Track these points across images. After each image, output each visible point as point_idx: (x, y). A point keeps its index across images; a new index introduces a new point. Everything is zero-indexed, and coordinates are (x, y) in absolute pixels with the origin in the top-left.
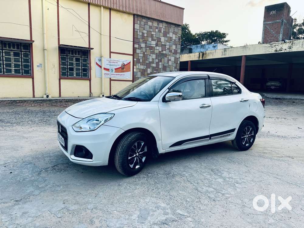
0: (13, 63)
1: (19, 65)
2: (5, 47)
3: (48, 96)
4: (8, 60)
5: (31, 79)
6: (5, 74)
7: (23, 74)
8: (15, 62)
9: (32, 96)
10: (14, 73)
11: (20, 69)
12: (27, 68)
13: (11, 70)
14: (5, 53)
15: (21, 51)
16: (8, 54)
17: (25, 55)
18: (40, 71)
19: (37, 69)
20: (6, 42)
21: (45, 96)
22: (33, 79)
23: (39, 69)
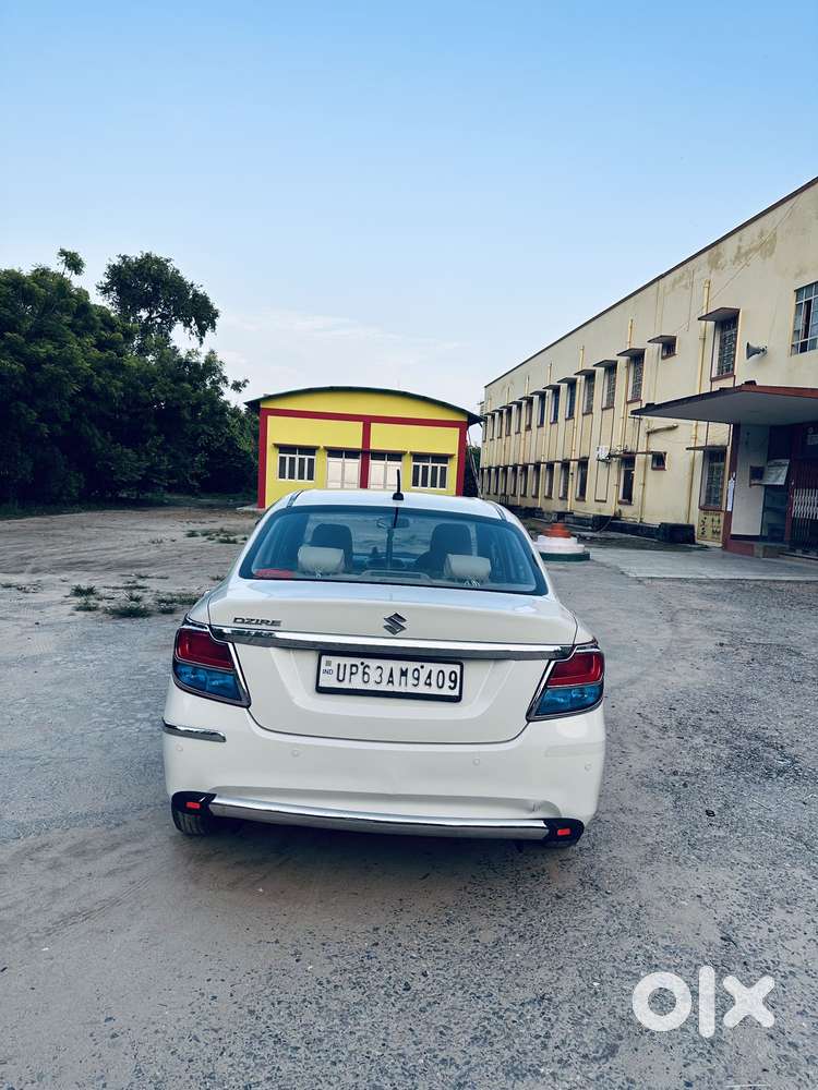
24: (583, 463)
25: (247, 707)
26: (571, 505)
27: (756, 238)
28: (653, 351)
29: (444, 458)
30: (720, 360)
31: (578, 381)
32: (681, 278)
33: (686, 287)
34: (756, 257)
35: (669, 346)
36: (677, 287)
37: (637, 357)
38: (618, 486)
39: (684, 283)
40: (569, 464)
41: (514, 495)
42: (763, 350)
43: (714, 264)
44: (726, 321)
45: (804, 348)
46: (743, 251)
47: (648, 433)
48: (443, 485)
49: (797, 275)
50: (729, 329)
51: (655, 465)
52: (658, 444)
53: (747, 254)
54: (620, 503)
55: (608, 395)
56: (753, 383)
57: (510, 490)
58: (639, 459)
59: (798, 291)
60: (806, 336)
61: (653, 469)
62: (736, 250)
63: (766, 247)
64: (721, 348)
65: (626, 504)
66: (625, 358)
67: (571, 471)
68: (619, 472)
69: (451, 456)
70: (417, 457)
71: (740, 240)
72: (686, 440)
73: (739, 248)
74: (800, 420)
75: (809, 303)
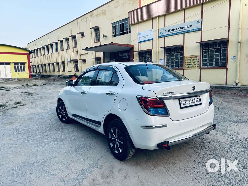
0: (215, 58)
1: (218, 59)
2: (211, 47)
3: (237, 84)
4: (212, 56)
5: (225, 70)
6: (209, 66)
7: (221, 66)
8: (216, 57)
9: (225, 83)
10: (214, 65)
11: (219, 62)
12: (224, 61)
13: (213, 63)
14: (210, 51)
15: (221, 48)
16: (212, 52)
17: (223, 50)
18: (234, 63)
19: (231, 61)
20: (211, 44)
21: (235, 84)
22: (227, 69)
23: (233, 60)
24: (63, 63)
25: (169, 116)
26: (61, 73)
27: (101, 11)
28: (78, 36)
29: (24, 63)
30: (96, 38)
31: (58, 43)
32: (83, 19)
33: (85, 21)
34: (102, 16)
35: (83, 35)
36: (82, 21)
37: (74, 37)
38: (74, 68)
39: (84, 20)
40: (59, 63)
41: (42, 72)
42: (106, 36)
43: (91, 16)
44: (97, 29)
45: (115, 36)
46: (98, 14)
47: (80, 55)
48: (24, 71)
49: (112, 20)
50: (97, 31)
51: (83, 62)
52: (84, 57)
53: (99, 14)
54: (75, 72)
55: (67, 46)
56: (112, 43)
57: (41, 71)
58: (79, 61)
59: (112, 24)
60: (115, 33)
61: (83, 63)
62: (96, 14)
63: (104, 13)
64: (96, 35)
65: (77, 72)
66: (71, 37)
67: (60, 65)
68: (74, 64)
69: (26, 63)
70: (15, 63)
71: (97, 11)
72: (90, 56)
73: (97, 13)
74: (117, 51)
75: (115, 26)
